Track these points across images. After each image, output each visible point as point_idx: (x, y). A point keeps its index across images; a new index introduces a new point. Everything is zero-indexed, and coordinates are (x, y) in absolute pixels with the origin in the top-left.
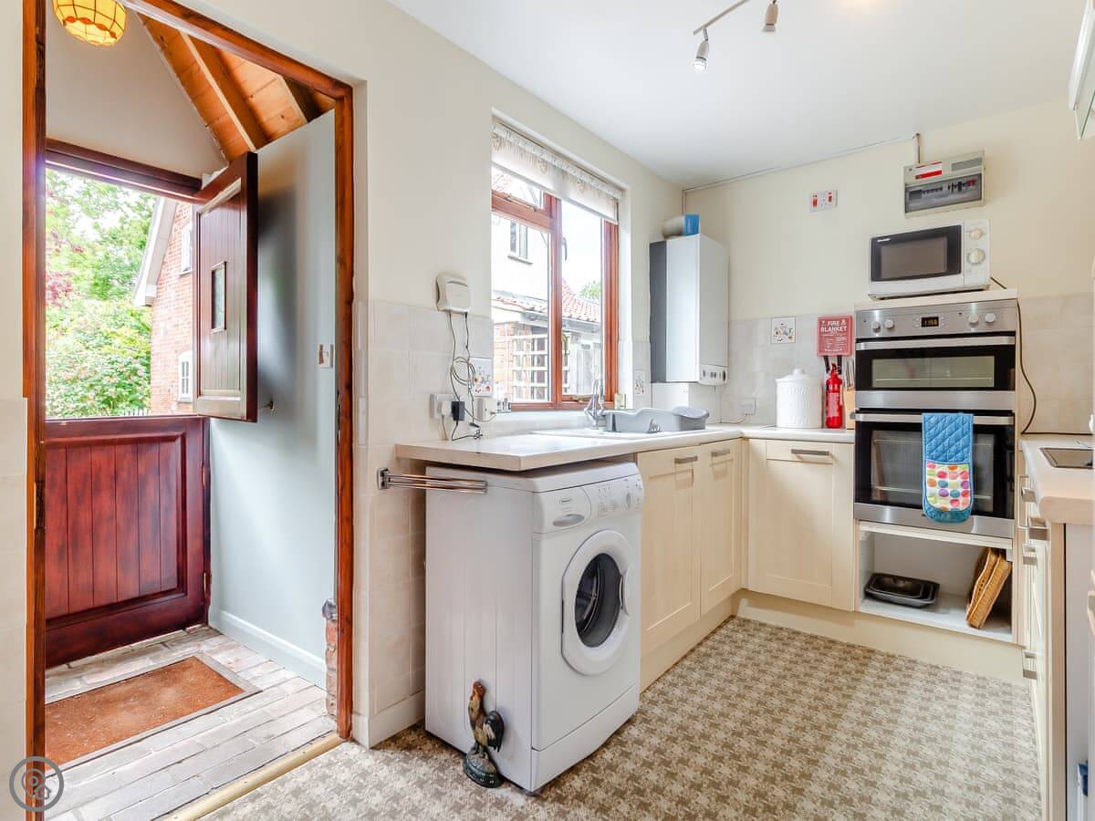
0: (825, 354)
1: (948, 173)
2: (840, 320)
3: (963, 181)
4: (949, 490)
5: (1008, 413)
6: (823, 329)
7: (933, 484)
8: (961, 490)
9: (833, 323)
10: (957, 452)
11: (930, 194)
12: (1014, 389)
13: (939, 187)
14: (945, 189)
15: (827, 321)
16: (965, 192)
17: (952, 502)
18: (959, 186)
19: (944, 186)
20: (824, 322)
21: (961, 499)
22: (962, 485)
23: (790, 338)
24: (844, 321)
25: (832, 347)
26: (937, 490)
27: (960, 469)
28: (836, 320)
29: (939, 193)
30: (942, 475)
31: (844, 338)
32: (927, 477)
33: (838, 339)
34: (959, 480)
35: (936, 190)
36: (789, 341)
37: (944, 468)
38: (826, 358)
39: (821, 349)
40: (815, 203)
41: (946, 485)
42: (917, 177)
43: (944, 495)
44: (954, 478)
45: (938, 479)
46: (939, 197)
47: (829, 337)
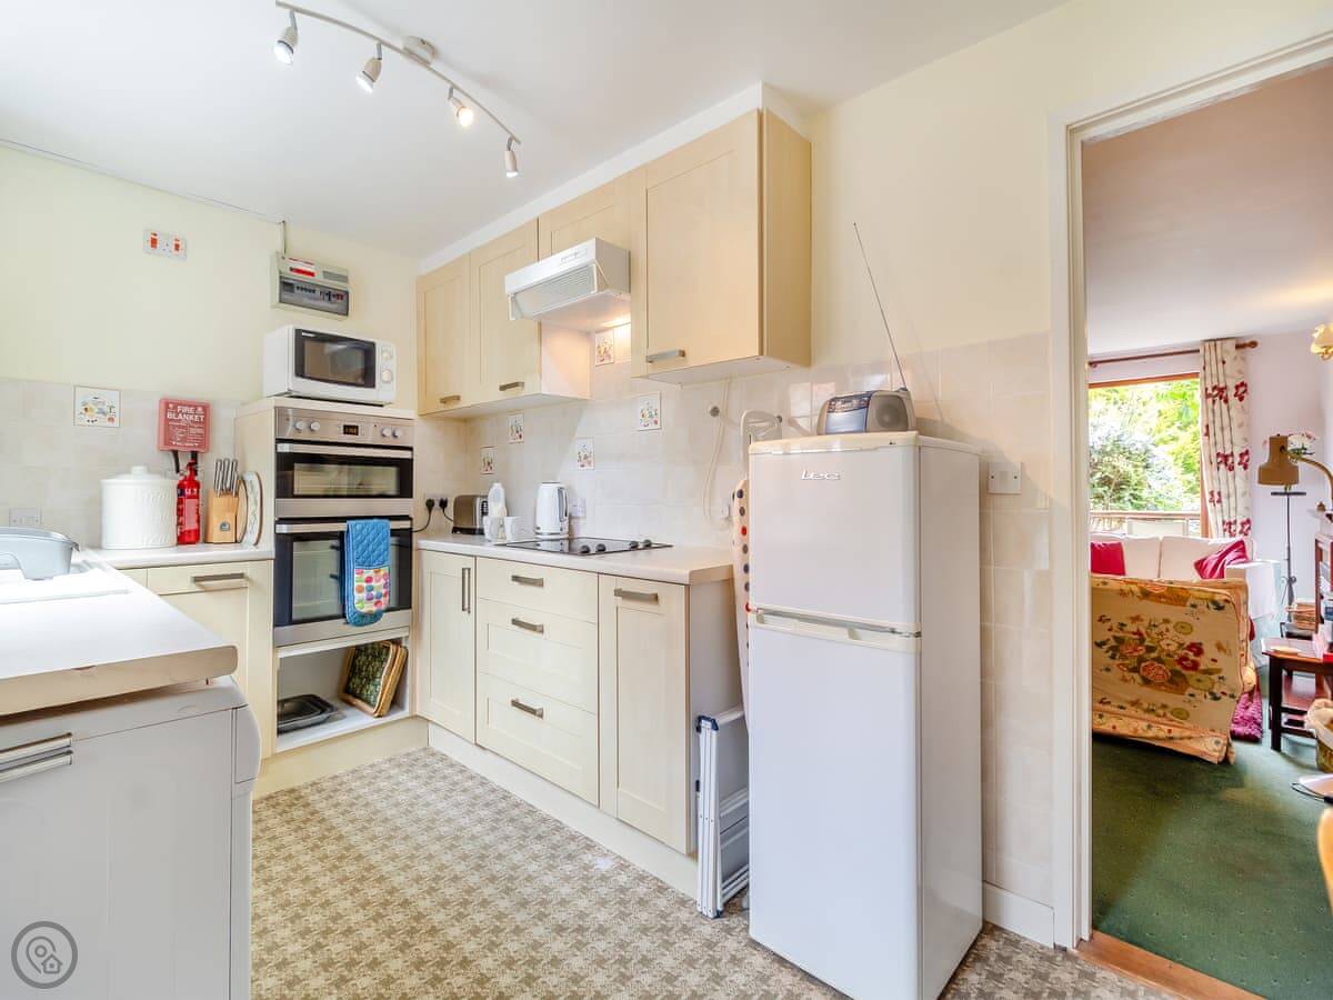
0: (175, 448)
1: (319, 278)
2: (196, 407)
3: (333, 292)
4: (374, 593)
5: (406, 518)
6: (170, 415)
7: (360, 590)
8: (383, 591)
9: (185, 409)
10: (379, 555)
11: (304, 292)
12: (411, 496)
13: (312, 288)
14: (318, 293)
15: (176, 404)
16: (334, 303)
17: (376, 604)
18: (330, 295)
19: (317, 289)
20: (169, 405)
21: (382, 599)
22: (385, 587)
23: (111, 420)
24: (200, 409)
25: (184, 440)
26: (364, 595)
27: (384, 570)
28: (190, 406)
29: (311, 294)
30: (369, 580)
31: (200, 431)
32: (356, 584)
33: (192, 431)
34: (383, 582)
35: (310, 291)
36: (110, 424)
37: (371, 573)
38: (175, 453)
39: (168, 441)
40: (154, 242)
41: (371, 589)
42: (292, 269)
43: (370, 599)
44: (378, 581)
45: (365, 585)
46: (311, 298)
47: (180, 427)
